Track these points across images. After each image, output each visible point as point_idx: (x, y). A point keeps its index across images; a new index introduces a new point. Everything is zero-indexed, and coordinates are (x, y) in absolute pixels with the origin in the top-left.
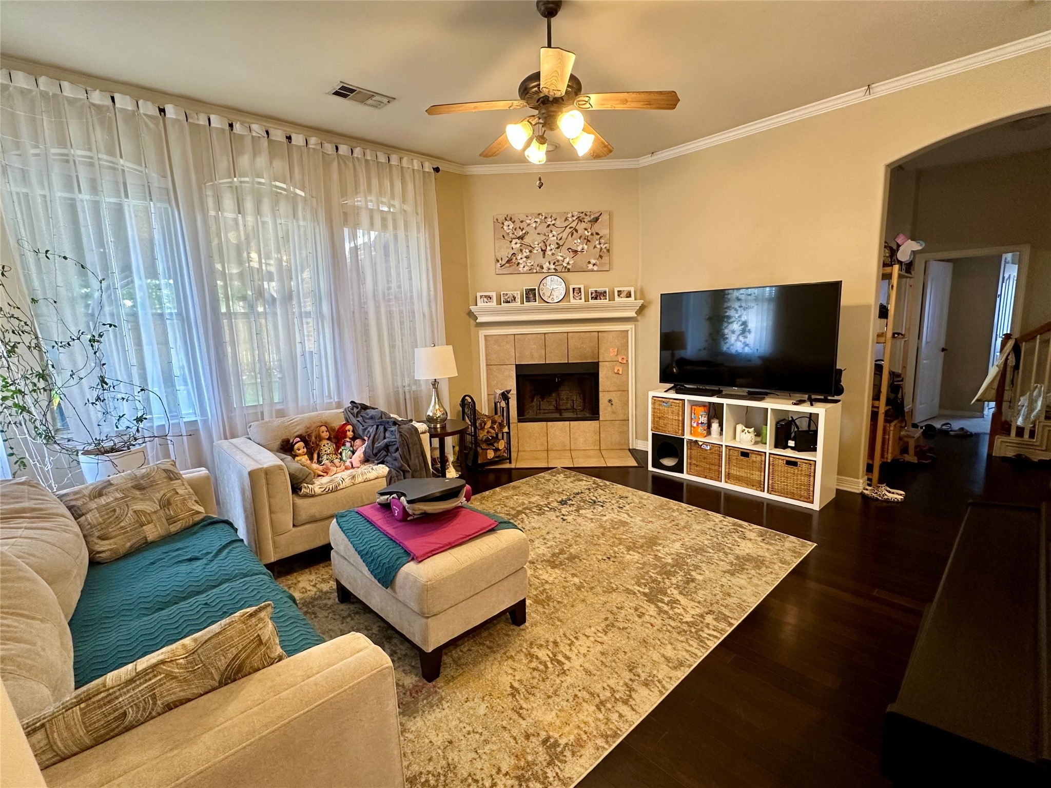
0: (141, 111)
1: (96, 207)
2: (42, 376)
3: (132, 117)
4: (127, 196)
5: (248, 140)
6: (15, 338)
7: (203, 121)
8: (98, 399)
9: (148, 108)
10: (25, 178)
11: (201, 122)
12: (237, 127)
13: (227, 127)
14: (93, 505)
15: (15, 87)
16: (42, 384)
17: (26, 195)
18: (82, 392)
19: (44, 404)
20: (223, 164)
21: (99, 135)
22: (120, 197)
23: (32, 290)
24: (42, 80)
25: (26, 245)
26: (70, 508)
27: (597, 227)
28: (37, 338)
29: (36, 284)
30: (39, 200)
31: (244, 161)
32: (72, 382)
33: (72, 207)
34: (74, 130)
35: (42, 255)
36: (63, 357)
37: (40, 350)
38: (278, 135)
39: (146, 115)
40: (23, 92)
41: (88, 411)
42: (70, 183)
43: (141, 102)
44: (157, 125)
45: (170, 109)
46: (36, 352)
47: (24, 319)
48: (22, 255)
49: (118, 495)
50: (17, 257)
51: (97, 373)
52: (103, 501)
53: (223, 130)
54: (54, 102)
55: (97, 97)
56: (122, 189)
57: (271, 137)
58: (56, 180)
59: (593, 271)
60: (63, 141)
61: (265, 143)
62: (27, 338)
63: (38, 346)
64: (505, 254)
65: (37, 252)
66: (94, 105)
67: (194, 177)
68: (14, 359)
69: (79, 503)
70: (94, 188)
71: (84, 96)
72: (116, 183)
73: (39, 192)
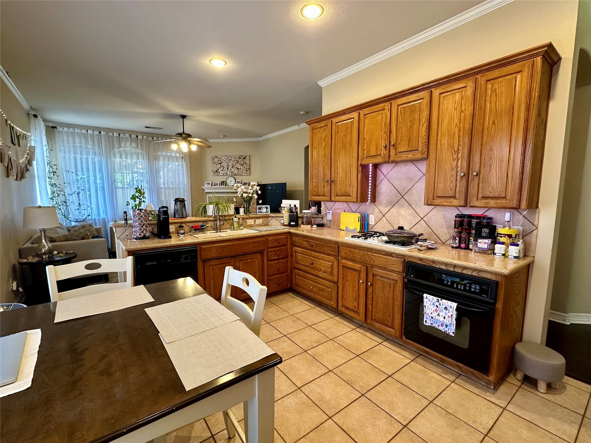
0: (95, 133)
1: (81, 158)
2: (65, 202)
3: (92, 136)
4: (89, 155)
5: (125, 138)
6: (59, 192)
7: (111, 134)
8: (78, 209)
9: (96, 133)
10: (65, 153)
11: (111, 135)
12: (121, 135)
13: (118, 135)
14: (72, 229)
15: (64, 131)
16: (65, 204)
17: (65, 156)
18: (74, 206)
19: (65, 209)
20: (116, 145)
21: (83, 141)
22: (88, 156)
23: (64, 181)
24: (70, 129)
25: (64, 170)
26: (68, 230)
27: (245, 161)
28: (64, 192)
29: (65, 179)
30: (67, 157)
31: (123, 144)
32: (72, 204)
33: (75, 158)
34: (77, 140)
35: (67, 172)
36: (70, 198)
37: (65, 196)
38: (134, 136)
39: (96, 135)
40: (66, 132)
41: (75, 212)
42: (75, 153)
43: (94, 131)
44: (98, 137)
45: (102, 132)
46: (64, 196)
47: (62, 188)
48: (63, 172)
49: (78, 228)
50: (61, 173)
51: (78, 202)
52: (74, 229)
53: (117, 136)
54: (73, 134)
55: (83, 131)
56: (88, 153)
57: (132, 137)
58: (72, 152)
59: (244, 175)
60: (74, 142)
61: (129, 139)
62: (62, 192)
63: (64, 195)
64: (215, 169)
65: (66, 171)
66: (83, 133)
67: (108, 150)
68: (59, 197)
69: (69, 229)
70: (81, 153)
71: (80, 131)
72: (87, 152)
73: (67, 155)
